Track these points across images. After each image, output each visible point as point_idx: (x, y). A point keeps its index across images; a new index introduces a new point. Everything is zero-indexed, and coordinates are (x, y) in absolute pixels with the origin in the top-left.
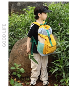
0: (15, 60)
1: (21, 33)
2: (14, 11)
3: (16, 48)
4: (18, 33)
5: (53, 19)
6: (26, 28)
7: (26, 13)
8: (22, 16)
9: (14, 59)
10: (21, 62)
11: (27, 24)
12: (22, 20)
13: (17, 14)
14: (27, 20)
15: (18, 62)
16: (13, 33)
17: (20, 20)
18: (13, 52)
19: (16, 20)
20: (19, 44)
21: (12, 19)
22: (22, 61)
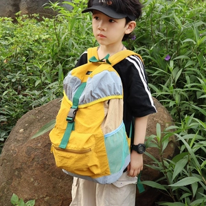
0: (15, 183)
1: (43, 78)
2: (28, 9)
3: (20, 137)
4: (34, 78)
5: (144, 38)
6: (58, 63)
7: (60, 18)
8: (47, 26)
9: (12, 179)
10: (36, 190)
11: (64, 50)
12: (48, 36)
13: (36, 18)
14: (63, 38)
15: (27, 190)
16: (18, 75)
17: (44, 37)
18: (8, 151)
19: (31, 35)
20: (31, 123)
21: (20, 33)
22: (41, 188)
